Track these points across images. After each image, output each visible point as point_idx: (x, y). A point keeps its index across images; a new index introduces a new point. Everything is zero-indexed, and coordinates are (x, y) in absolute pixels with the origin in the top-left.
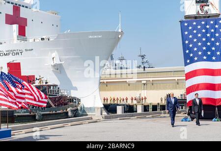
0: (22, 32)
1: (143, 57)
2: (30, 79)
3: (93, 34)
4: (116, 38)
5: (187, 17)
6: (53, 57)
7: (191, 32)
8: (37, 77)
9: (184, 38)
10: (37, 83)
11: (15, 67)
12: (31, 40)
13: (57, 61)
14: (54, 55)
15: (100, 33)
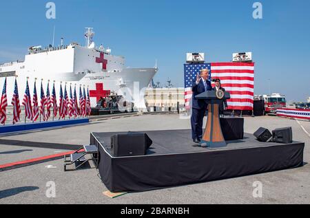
0: (104, 67)
1: (169, 82)
2: (108, 92)
3: (142, 69)
4: (153, 72)
5: (188, 62)
6: (120, 81)
7: (189, 71)
8: (111, 91)
9: (185, 73)
10: (111, 94)
11: (100, 86)
12: (109, 72)
13: (122, 83)
14: (121, 79)
15: (145, 69)
